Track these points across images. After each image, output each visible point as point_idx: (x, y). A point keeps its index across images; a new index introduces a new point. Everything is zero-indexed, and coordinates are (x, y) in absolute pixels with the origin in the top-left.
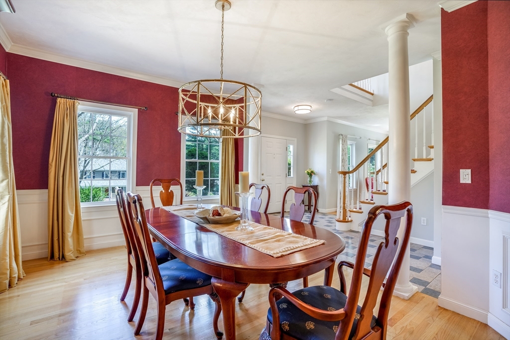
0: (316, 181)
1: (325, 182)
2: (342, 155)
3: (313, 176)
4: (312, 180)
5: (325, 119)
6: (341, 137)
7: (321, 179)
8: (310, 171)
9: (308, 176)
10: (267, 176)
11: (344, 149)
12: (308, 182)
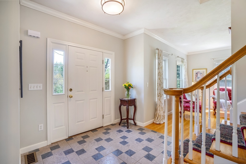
0: (133, 94)
1: (143, 95)
2: (158, 69)
3: (131, 89)
4: (130, 93)
5: (142, 31)
6: (157, 51)
7: (139, 93)
8: (127, 85)
9: (126, 89)
10: (78, 91)
11: (160, 63)
12: (126, 95)
